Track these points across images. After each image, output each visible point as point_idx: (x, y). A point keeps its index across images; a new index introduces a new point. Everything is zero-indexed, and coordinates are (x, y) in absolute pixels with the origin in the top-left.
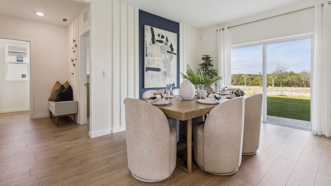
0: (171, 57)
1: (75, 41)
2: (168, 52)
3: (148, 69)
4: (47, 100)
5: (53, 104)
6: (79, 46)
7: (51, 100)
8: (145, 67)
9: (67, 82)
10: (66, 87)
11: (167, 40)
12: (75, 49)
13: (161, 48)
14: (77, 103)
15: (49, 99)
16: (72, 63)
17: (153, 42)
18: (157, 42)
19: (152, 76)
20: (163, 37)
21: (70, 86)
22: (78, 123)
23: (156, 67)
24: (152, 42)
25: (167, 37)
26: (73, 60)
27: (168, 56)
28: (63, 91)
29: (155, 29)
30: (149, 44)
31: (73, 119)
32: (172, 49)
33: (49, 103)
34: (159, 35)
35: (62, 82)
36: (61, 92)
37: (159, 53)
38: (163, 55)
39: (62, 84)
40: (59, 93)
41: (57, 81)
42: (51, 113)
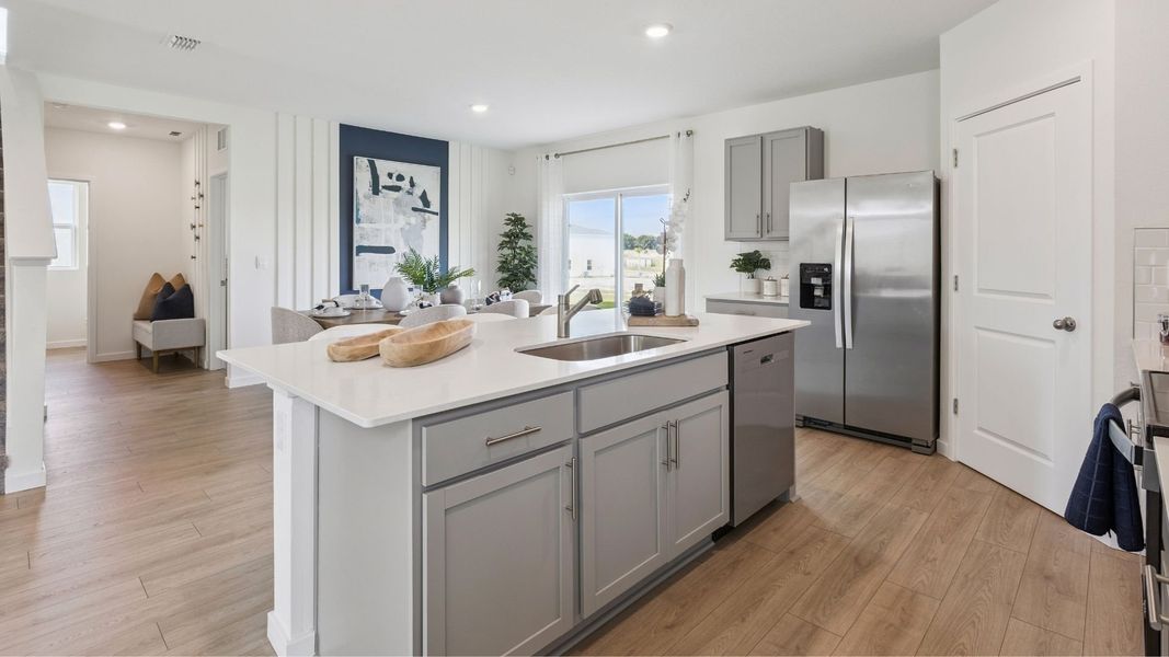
0: (424, 221)
1: (198, 183)
2: (415, 209)
3: (362, 249)
4: (131, 317)
5: (147, 326)
6: (208, 195)
7: (140, 317)
8: (355, 245)
9: (180, 275)
10: (177, 287)
11: (412, 184)
12: (198, 202)
13: (397, 202)
14: (203, 324)
15: (135, 315)
16: (192, 234)
17: (376, 191)
18: (384, 191)
19: (372, 264)
20: (400, 178)
21: (188, 285)
22: (206, 367)
23: (383, 245)
24: (371, 192)
25: (412, 178)
26: (194, 227)
27: (415, 219)
28: (171, 297)
29: (379, 163)
30: (365, 197)
31: (193, 360)
32: (426, 203)
33: (134, 326)
34: (390, 176)
35: (168, 277)
36: (164, 298)
37: (391, 213)
38: (401, 217)
39: (167, 281)
40: (162, 300)
41: (156, 274)
42: (139, 347)
